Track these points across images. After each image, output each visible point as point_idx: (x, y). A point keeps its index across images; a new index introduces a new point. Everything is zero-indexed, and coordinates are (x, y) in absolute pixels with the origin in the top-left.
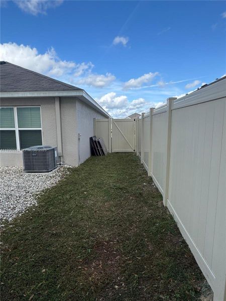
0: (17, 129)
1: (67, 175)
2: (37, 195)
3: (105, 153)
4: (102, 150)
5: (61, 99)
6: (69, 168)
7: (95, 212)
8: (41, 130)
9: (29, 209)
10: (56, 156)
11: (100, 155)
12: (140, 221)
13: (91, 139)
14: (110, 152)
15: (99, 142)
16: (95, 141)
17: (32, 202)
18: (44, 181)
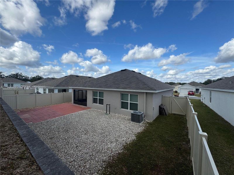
0: (129, 102)
1: (147, 126)
2: (136, 134)
3: (167, 114)
4: (165, 113)
5: (146, 93)
6: (148, 122)
7: (157, 150)
8: (137, 104)
9: (134, 140)
10: (143, 116)
11: (164, 115)
12: (176, 163)
13: (160, 106)
14: (170, 113)
15: (164, 109)
16: (162, 108)
17: (134, 138)
18: (138, 128)
